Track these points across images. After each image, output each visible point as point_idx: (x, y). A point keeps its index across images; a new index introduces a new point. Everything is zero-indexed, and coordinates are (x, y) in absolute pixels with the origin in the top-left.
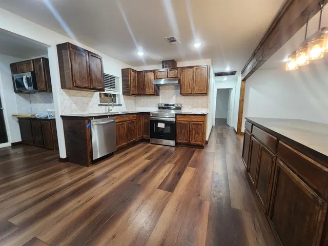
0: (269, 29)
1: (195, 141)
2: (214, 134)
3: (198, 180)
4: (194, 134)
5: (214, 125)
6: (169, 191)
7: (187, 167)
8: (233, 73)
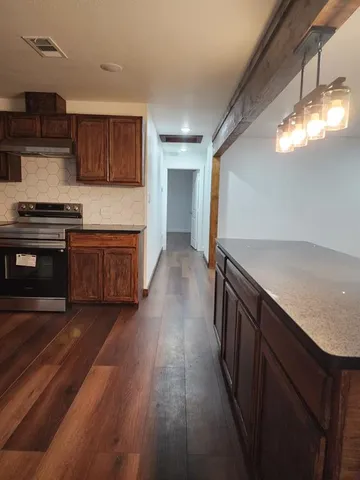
0: (251, 63)
1: (117, 293)
2: (164, 269)
3: (118, 395)
4: (113, 276)
5: (165, 249)
6: (36, 450)
7: (93, 367)
8: (195, 139)
